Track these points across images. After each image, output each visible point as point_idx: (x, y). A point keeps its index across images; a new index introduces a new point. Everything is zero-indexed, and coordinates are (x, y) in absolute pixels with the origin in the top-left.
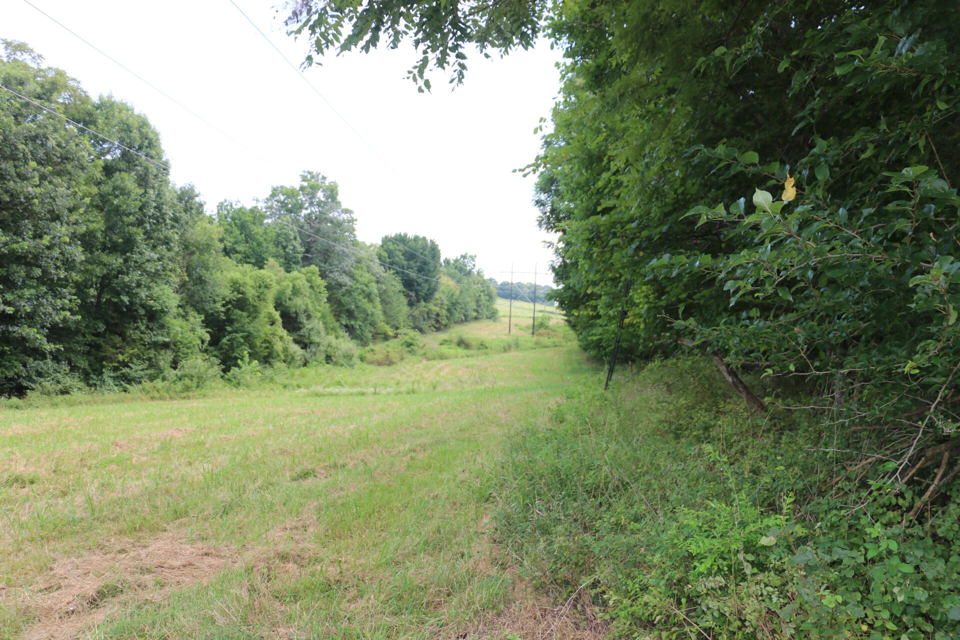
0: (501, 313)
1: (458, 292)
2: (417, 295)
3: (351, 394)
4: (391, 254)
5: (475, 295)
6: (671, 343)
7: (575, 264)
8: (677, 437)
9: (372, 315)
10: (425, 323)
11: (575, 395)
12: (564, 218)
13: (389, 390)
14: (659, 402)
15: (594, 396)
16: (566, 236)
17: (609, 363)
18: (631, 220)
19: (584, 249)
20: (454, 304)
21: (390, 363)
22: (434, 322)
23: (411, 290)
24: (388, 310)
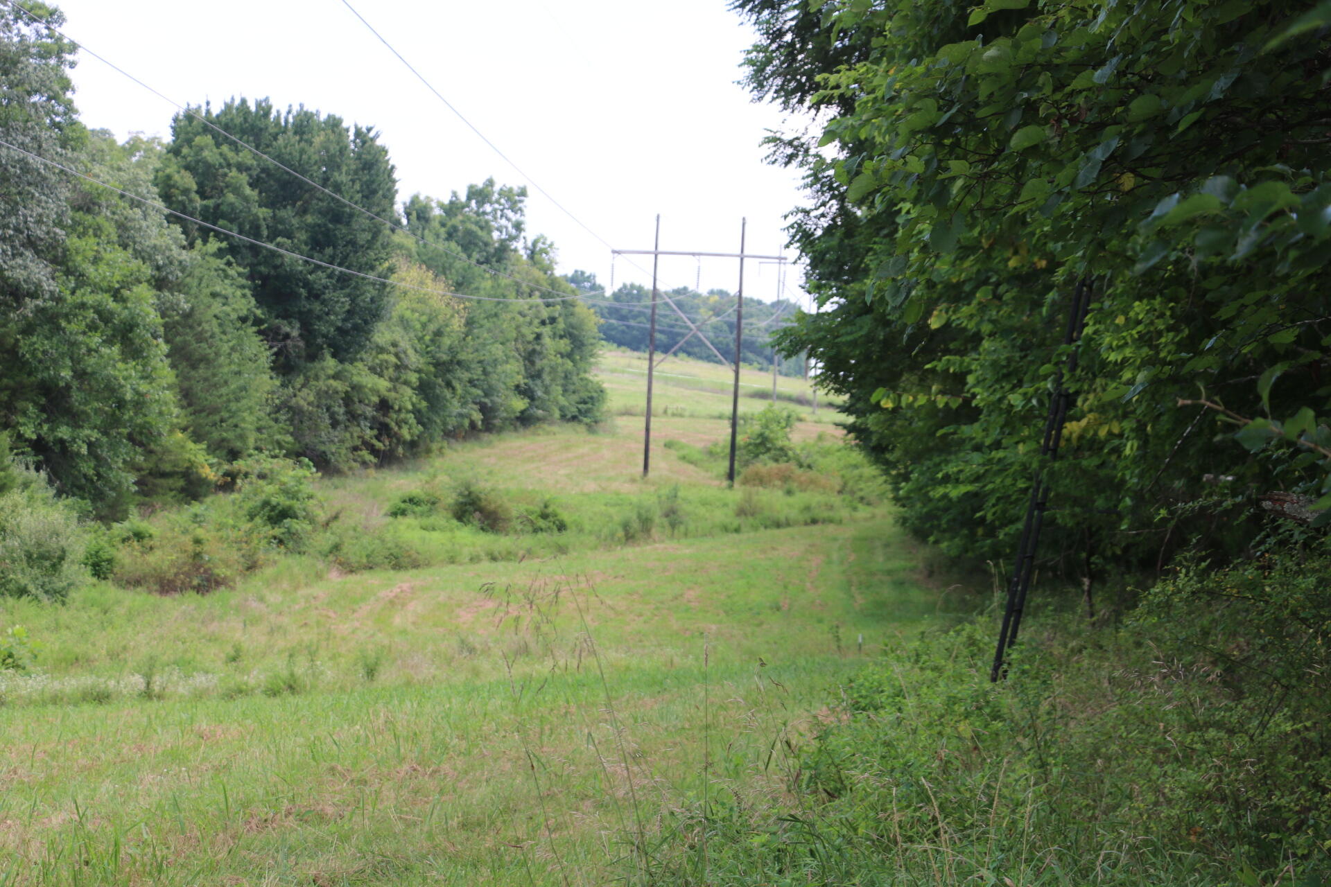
0: (614, 401)
1: (457, 324)
2: (308, 333)
3: (56, 700)
4: (208, 178)
5: (520, 337)
6: (1238, 508)
7: (885, 222)
8: (1266, 857)
9: (140, 404)
10: (338, 434)
11: (879, 699)
12: (847, 51)
13: (200, 680)
14: (1192, 727)
15: (952, 701)
16: (850, 120)
17: (1008, 582)
18: (1094, 57)
19: (916, 165)
20: (445, 368)
21: (208, 583)
22: (369, 433)
23: (286, 316)
24: (198, 388)
